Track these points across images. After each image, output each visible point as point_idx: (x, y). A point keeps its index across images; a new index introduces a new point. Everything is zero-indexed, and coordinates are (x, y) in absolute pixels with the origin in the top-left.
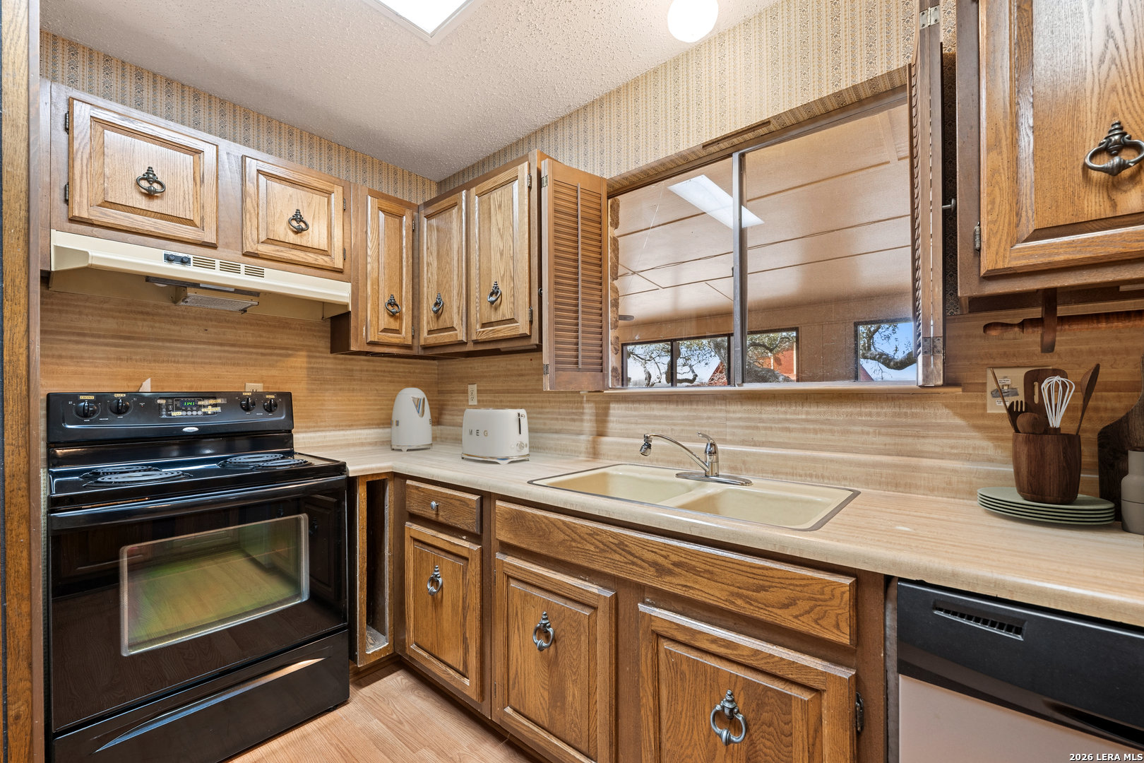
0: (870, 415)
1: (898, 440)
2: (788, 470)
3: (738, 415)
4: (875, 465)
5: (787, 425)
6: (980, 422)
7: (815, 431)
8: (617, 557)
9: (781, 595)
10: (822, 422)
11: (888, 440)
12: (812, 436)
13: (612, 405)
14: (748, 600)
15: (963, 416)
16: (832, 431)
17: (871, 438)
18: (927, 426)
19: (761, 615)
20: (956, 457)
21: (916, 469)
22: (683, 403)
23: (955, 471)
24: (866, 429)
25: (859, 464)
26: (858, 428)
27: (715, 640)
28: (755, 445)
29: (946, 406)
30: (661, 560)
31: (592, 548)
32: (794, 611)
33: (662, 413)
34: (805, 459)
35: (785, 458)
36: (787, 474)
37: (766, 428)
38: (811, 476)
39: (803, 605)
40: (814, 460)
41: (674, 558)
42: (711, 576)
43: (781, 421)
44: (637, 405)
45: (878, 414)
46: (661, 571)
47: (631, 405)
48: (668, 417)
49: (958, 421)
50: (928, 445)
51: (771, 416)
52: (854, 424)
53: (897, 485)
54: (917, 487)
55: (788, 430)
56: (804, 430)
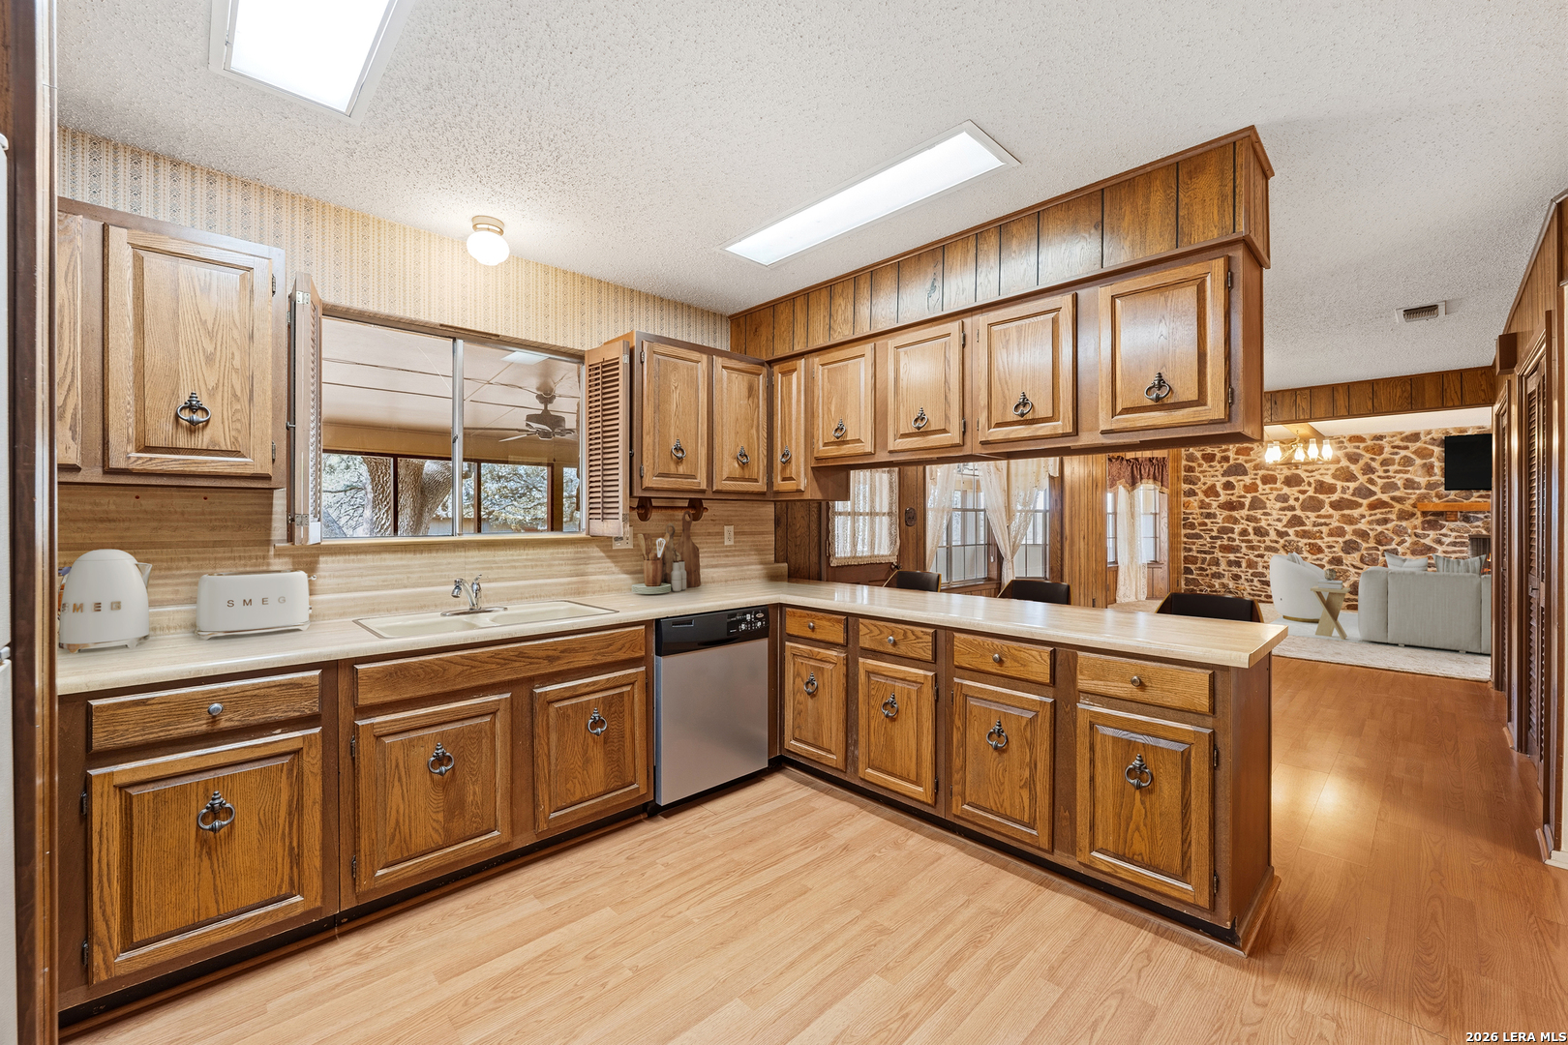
0: (563, 553)
1: (577, 567)
2: (518, 596)
3: (476, 559)
4: (569, 584)
5: (514, 564)
6: (610, 554)
7: (532, 567)
8: (518, 664)
9: (618, 644)
10: (537, 560)
11: (572, 568)
12: (530, 570)
13: (322, 559)
14: (602, 654)
15: (604, 551)
16: (542, 565)
17: (563, 568)
18: (589, 558)
19: (609, 659)
20: (601, 573)
21: (587, 582)
22: (422, 552)
23: (603, 580)
24: (561, 562)
25: (561, 584)
26: (557, 562)
27: (587, 685)
28: (490, 582)
29: (597, 546)
30: (550, 653)
31: (494, 666)
32: (624, 650)
33: (395, 563)
34: (530, 586)
35: (517, 588)
36: (517, 599)
37: (498, 568)
38: (533, 597)
39: (627, 645)
40: (535, 586)
41: (561, 648)
42: (584, 649)
43: (508, 561)
44: (363, 557)
45: (567, 553)
46: (551, 659)
47: (352, 557)
48: (403, 566)
49: (602, 554)
50: (590, 568)
51: (502, 558)
52: (555, 560)
53: (579, 594)
54: (588, 592)
55: (515, 567)
56: (525, 567)
